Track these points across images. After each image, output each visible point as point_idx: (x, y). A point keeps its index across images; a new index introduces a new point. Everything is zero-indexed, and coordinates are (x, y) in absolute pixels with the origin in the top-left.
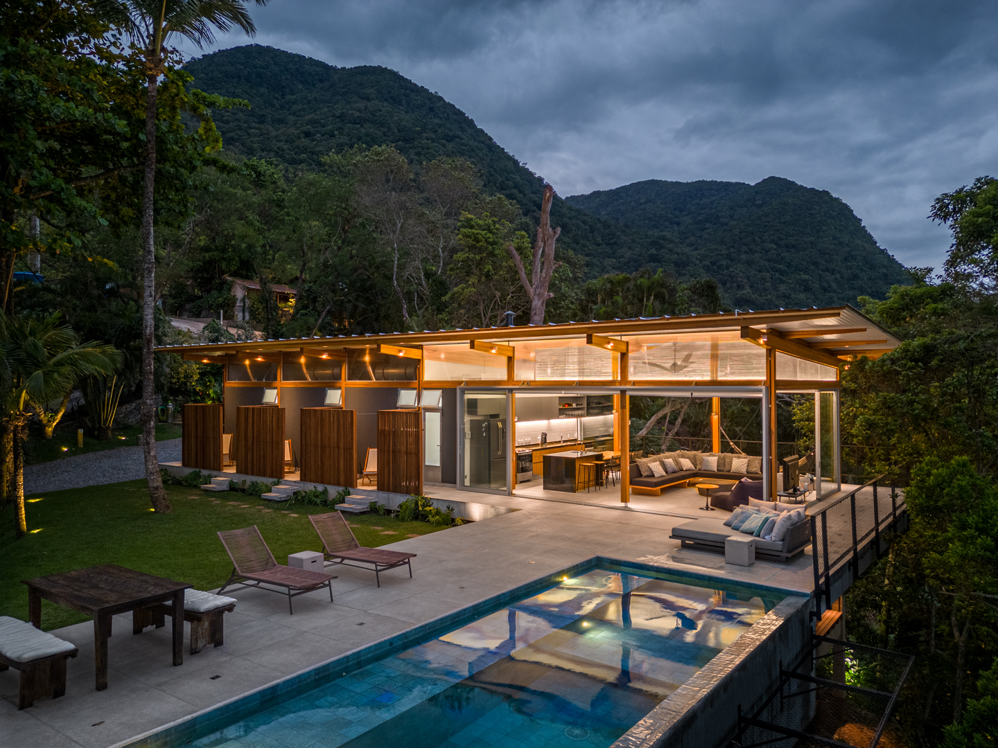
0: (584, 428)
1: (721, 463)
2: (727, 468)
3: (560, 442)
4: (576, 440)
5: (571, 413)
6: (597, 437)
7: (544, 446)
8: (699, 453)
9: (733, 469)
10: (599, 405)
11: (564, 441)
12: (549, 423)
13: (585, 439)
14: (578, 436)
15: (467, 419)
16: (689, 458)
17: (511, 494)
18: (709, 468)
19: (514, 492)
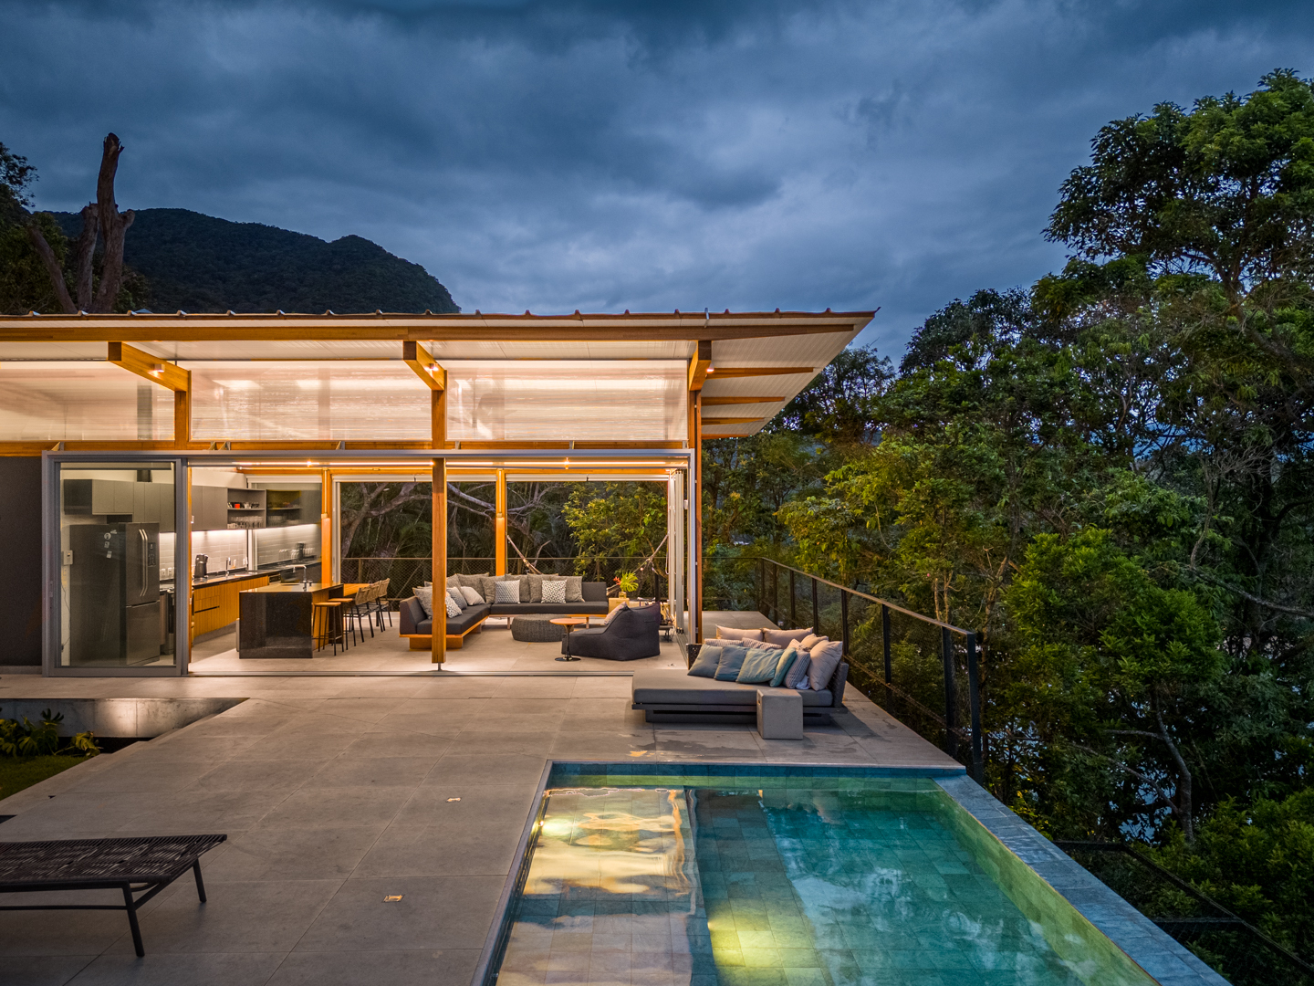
0: (261, 549)
1: (526, 589)
2: (535, 596)
3: (223, 573)
4: (244, 570)
5: (241, 519)
6: (276, 564)
7: (202, 581)
8: (485, 576)
9: (544, 598)
10: (285, 507)
11: (232, 572)
12: (206, 538)
13: (260, 567)
14: (250, 563)
15: (65, 523)
16: (472, 585)
17: (186, 673)
18: (507, 600)
19: (191, 667)
